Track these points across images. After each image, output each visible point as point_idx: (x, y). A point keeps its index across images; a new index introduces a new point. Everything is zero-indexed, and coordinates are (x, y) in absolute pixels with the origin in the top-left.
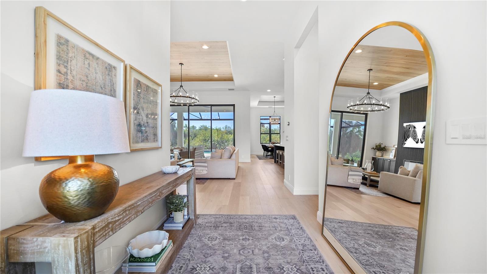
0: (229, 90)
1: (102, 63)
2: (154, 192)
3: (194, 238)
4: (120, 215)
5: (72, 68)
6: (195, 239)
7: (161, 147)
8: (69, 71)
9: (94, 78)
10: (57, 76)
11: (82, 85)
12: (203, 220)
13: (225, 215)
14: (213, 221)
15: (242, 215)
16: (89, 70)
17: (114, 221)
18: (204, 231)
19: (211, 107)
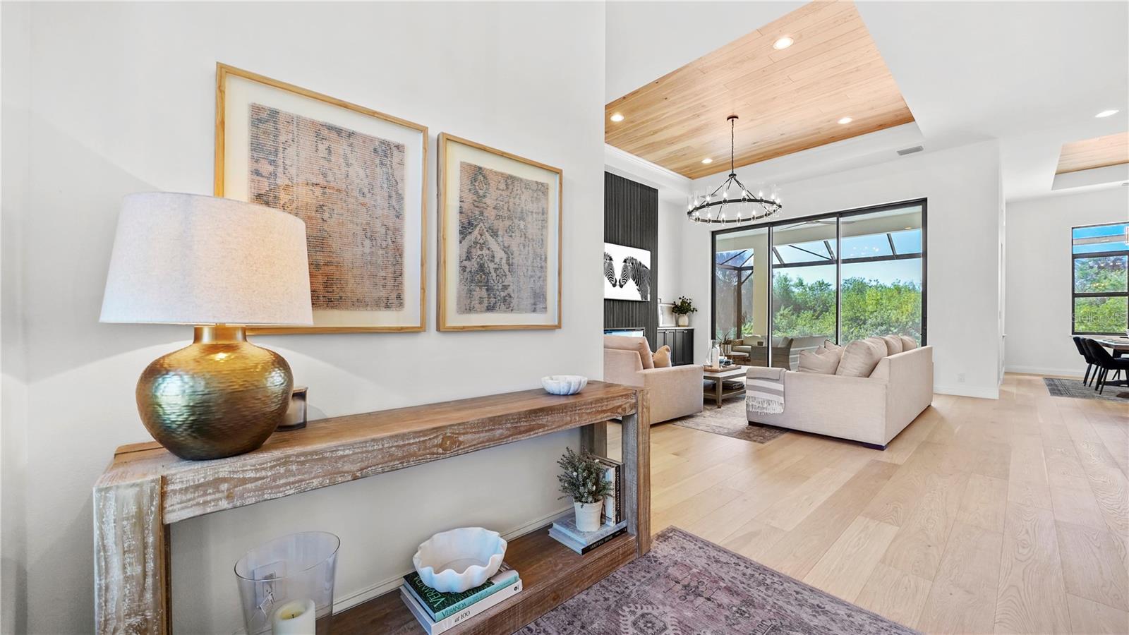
0: (902, 153)
1: (364, 142)
2: (416, 432)
3: (607, 595)
4: (265, 469)
5: (287, 162)
6: (606, 599)
7: (559, 326)
8: (280, 170)
9: (343, 176)
10: (253, 181)
11: (311, 192)
12: (673, 552)
13: (748, 563)
14: (696, 566)
15: (812, 590)
16: (330, 161)
17: (239, 479)
18: (647, 588)
19: (838, 219)
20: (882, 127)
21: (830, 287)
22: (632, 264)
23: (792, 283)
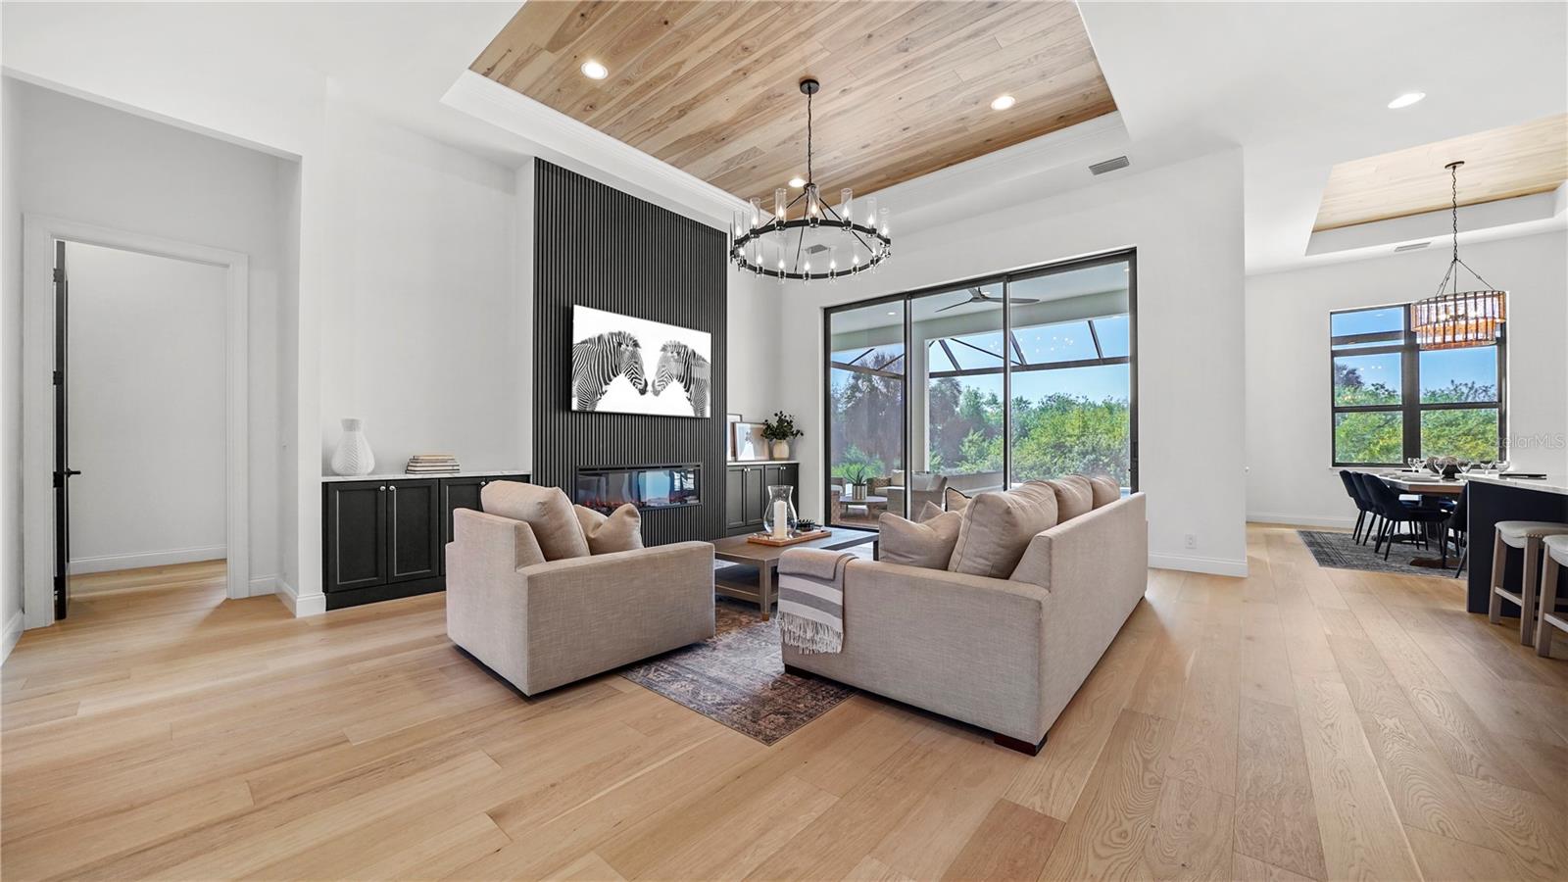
0: (1097, 170)
19: (1005, 285)
20: (1064, 120)
21: (1030, 406)
22: (679, 353)
23: (984, 400)
